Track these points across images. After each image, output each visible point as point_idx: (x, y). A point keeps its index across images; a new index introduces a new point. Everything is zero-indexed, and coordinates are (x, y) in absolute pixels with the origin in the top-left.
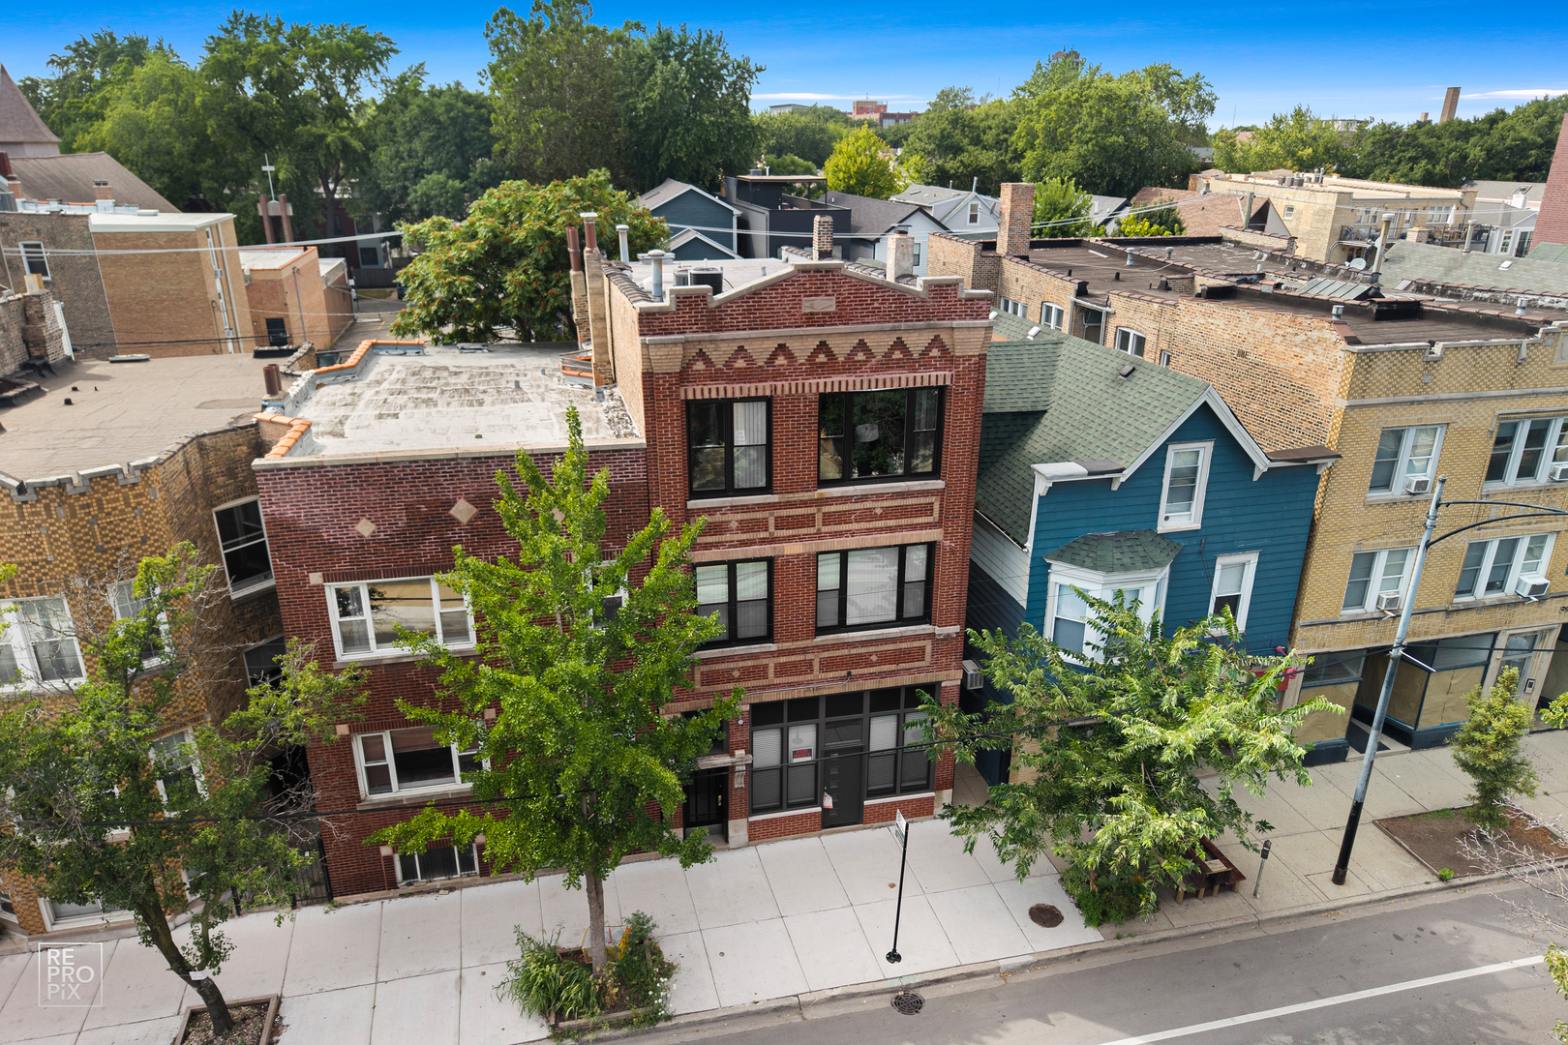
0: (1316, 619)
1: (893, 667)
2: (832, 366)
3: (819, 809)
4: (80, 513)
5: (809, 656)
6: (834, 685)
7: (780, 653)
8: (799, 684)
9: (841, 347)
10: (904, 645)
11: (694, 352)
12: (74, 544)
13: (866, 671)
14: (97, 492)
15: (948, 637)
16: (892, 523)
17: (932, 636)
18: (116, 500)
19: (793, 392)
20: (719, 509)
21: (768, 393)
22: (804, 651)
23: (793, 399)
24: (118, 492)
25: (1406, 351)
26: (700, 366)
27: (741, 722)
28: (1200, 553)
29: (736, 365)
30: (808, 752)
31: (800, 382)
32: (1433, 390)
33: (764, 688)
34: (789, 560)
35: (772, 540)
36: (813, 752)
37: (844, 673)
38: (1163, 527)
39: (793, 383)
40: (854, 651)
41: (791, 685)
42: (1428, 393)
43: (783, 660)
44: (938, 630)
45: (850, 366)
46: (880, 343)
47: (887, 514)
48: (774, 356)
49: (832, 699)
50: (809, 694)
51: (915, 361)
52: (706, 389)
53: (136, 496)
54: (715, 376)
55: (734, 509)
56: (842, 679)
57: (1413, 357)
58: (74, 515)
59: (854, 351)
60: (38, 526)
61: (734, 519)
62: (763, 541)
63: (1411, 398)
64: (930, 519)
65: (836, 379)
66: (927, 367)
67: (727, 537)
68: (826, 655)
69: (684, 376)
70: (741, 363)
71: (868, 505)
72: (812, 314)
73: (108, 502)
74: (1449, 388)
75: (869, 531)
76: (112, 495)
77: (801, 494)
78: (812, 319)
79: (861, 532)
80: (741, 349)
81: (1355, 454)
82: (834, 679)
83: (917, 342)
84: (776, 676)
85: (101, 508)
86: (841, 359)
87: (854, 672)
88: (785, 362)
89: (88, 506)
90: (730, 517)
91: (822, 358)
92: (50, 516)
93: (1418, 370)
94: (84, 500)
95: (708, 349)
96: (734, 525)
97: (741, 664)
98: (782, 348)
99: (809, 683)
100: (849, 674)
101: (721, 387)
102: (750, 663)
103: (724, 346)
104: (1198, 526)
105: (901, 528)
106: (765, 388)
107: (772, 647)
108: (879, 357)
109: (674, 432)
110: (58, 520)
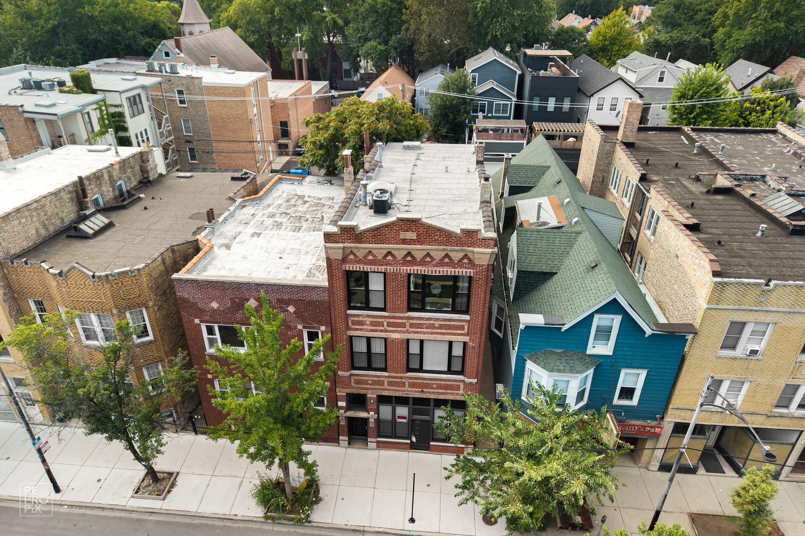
0: (681, 406)
1: (444, 391)
2: (414, 262)
3: (409, 441)
4: (115, 286)
5: (403, 380)
6: (415, 393)
7: (390, 377)
8: (399, 391)
9: (419, 256)
10: (449, 383)
11: (348, 251)
12: (113, 297)
13: (431, 390)
14: (121, 278)
15: (471, 383)
16: (444, 331)
17: (463, 381)
18: (129, 281)
19: (395, 271)
20: (362, 315)
21: (383, 271)
22: (401, 378)
23: (396, 275)
24: (129, 278)
25: (749, 284)
26: (352, 257)
27: (372, 401)
28: (612, 366)
29: (368, 258)
30: (404, 418)
31: (398, 268)
32: (767, 305)
33: (383, 389)
34: (393, 340)
35: (386, 331)
36: (407, 418)
37: (420, 390)
38: (590, 351)
39: (395, 268)
40: (425, 382)
41: (395, 390)
42: (763, 306)
43: (391, 380)
44: (466, 380)
45: (423, 263)
46: (438, 255)
47: (440, 327)
48: (386, 255)
49: (415, 399)
50: (403, 396)
51: (455, 264)
52: (354, 266)
53: (136, 280)
54: (359, 262)
55: (368, 316)
56: (419, 392)
57: (753, 288)
58: (112, 287)
59: (425, 256)
60: (100, 290)
61: (368, 320)
62: (381, 331)
63: (750, 308)
64: (463, 332)
65: (416, 268)
66: (461, 267)
67: (365, 327)
68: (411, 381)
69: (344, 260)
70: (370, 257)
71: (432, 322)
72: (405, 239)
73: (125, 282)
74: (777, 305)
75: (432, 333)
76: (127, 279)
77: (399, 314)
78: (404, 241)
79: (428, 333)
80: (370, 252)
81: (710, 332)
82: (415, 391)
83: (456, 256)
84: (388, 386)
85: (122, 284)
86: (418, 260)
87: (424, 390)
88: (392, 259)
89: (118, 283)
90: (366, 319)
91: (409, 258)
92: (104, 287)
93: (756, 294)
94: (116, 281)
95: (355, 251)
96: (368, 323)
97: (372, 379)
98: (389, 253)
99: (403, 391)
100: (422, 391)
101: (361, 266)
102: (376, 379)
103: (362, 250)
104: (611, 354)
105: (448, 334)
106: (382, 268)
107: (386, 374)
108: (438, 261)
109: (340, 284)
110: (106, 288)
